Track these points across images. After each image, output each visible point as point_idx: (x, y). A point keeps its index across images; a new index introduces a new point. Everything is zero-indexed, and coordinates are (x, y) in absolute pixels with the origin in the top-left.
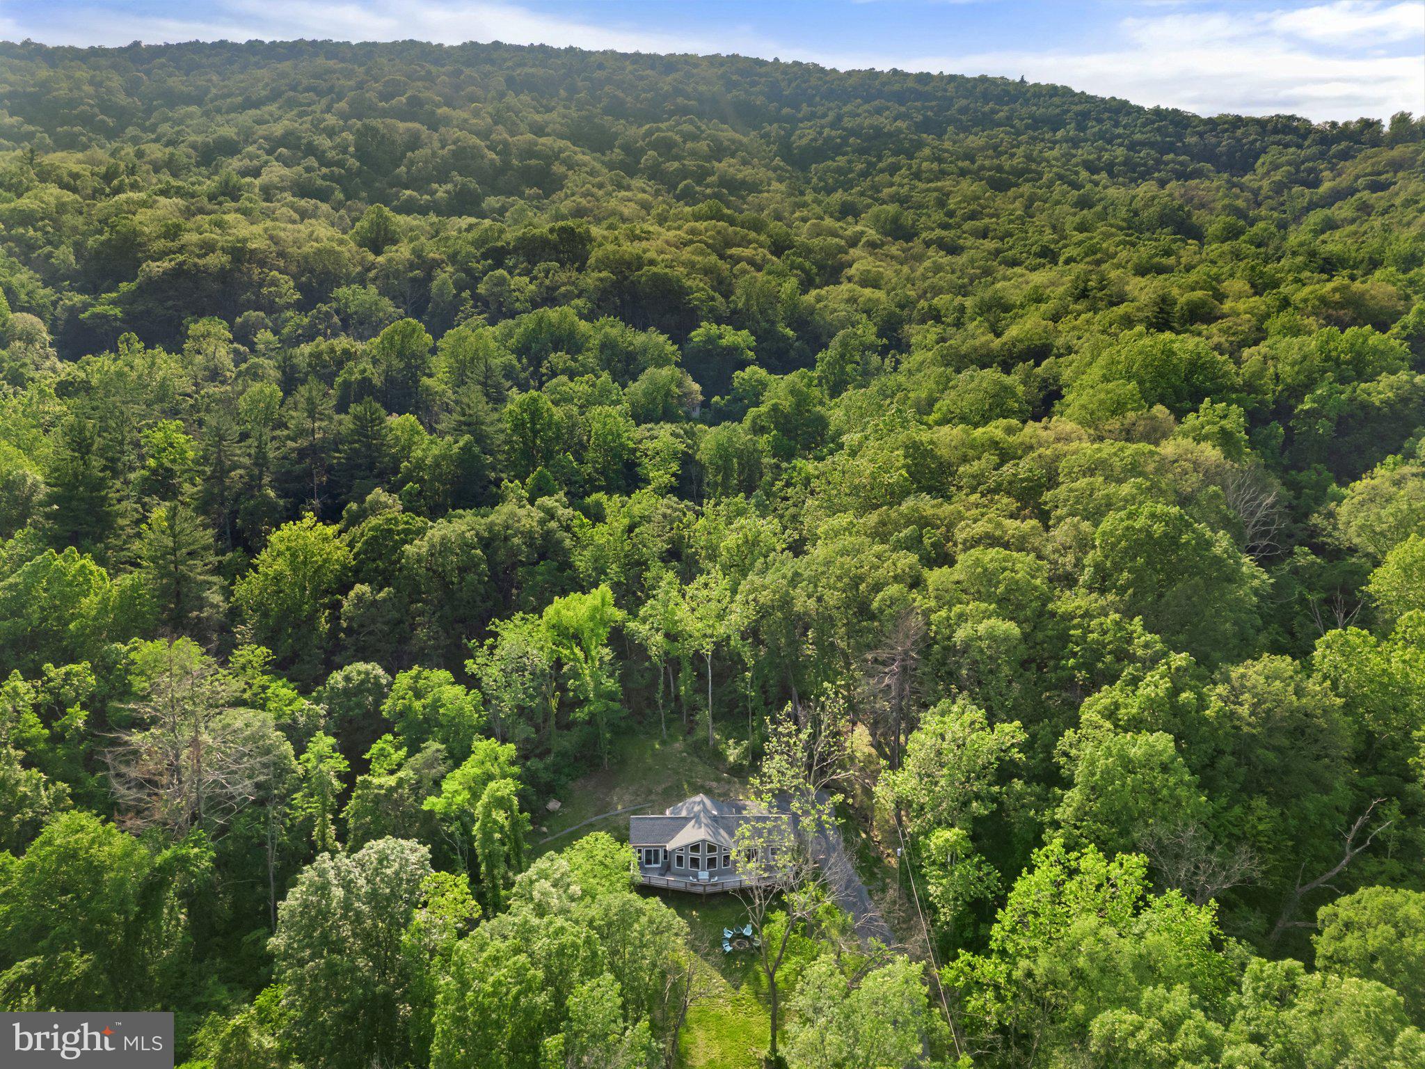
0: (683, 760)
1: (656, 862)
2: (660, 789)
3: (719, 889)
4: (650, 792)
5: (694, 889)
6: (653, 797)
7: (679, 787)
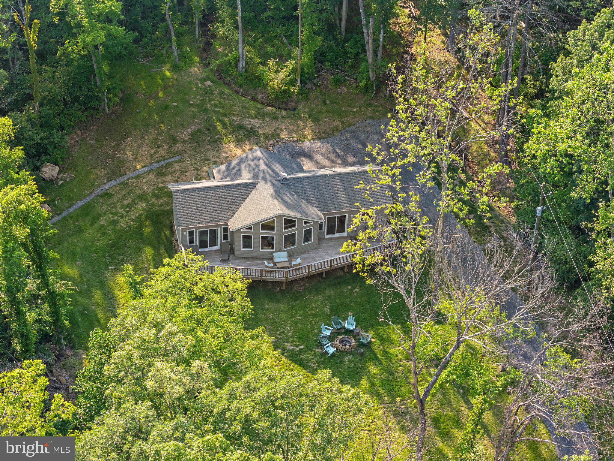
0: (208, 91)
1: (213, 244)
2: (185, 135)
3: (304, 273)
4: (174, 141)
5: (270, 277)
6: (179, 147)
7: (211, 129)
